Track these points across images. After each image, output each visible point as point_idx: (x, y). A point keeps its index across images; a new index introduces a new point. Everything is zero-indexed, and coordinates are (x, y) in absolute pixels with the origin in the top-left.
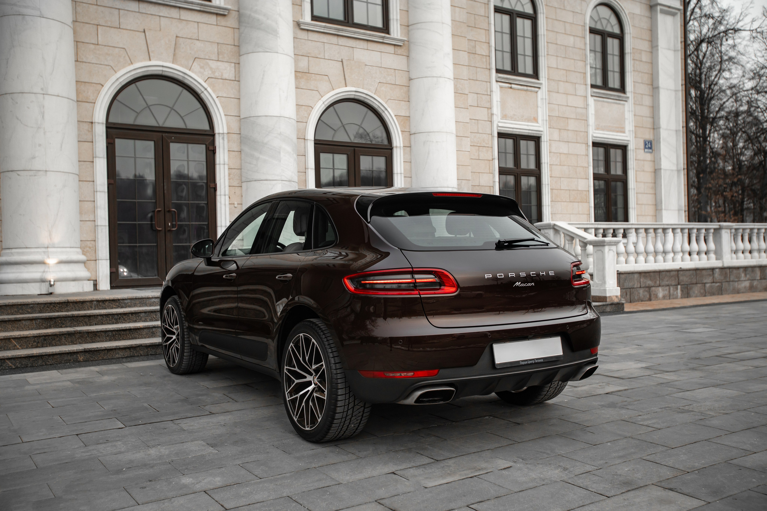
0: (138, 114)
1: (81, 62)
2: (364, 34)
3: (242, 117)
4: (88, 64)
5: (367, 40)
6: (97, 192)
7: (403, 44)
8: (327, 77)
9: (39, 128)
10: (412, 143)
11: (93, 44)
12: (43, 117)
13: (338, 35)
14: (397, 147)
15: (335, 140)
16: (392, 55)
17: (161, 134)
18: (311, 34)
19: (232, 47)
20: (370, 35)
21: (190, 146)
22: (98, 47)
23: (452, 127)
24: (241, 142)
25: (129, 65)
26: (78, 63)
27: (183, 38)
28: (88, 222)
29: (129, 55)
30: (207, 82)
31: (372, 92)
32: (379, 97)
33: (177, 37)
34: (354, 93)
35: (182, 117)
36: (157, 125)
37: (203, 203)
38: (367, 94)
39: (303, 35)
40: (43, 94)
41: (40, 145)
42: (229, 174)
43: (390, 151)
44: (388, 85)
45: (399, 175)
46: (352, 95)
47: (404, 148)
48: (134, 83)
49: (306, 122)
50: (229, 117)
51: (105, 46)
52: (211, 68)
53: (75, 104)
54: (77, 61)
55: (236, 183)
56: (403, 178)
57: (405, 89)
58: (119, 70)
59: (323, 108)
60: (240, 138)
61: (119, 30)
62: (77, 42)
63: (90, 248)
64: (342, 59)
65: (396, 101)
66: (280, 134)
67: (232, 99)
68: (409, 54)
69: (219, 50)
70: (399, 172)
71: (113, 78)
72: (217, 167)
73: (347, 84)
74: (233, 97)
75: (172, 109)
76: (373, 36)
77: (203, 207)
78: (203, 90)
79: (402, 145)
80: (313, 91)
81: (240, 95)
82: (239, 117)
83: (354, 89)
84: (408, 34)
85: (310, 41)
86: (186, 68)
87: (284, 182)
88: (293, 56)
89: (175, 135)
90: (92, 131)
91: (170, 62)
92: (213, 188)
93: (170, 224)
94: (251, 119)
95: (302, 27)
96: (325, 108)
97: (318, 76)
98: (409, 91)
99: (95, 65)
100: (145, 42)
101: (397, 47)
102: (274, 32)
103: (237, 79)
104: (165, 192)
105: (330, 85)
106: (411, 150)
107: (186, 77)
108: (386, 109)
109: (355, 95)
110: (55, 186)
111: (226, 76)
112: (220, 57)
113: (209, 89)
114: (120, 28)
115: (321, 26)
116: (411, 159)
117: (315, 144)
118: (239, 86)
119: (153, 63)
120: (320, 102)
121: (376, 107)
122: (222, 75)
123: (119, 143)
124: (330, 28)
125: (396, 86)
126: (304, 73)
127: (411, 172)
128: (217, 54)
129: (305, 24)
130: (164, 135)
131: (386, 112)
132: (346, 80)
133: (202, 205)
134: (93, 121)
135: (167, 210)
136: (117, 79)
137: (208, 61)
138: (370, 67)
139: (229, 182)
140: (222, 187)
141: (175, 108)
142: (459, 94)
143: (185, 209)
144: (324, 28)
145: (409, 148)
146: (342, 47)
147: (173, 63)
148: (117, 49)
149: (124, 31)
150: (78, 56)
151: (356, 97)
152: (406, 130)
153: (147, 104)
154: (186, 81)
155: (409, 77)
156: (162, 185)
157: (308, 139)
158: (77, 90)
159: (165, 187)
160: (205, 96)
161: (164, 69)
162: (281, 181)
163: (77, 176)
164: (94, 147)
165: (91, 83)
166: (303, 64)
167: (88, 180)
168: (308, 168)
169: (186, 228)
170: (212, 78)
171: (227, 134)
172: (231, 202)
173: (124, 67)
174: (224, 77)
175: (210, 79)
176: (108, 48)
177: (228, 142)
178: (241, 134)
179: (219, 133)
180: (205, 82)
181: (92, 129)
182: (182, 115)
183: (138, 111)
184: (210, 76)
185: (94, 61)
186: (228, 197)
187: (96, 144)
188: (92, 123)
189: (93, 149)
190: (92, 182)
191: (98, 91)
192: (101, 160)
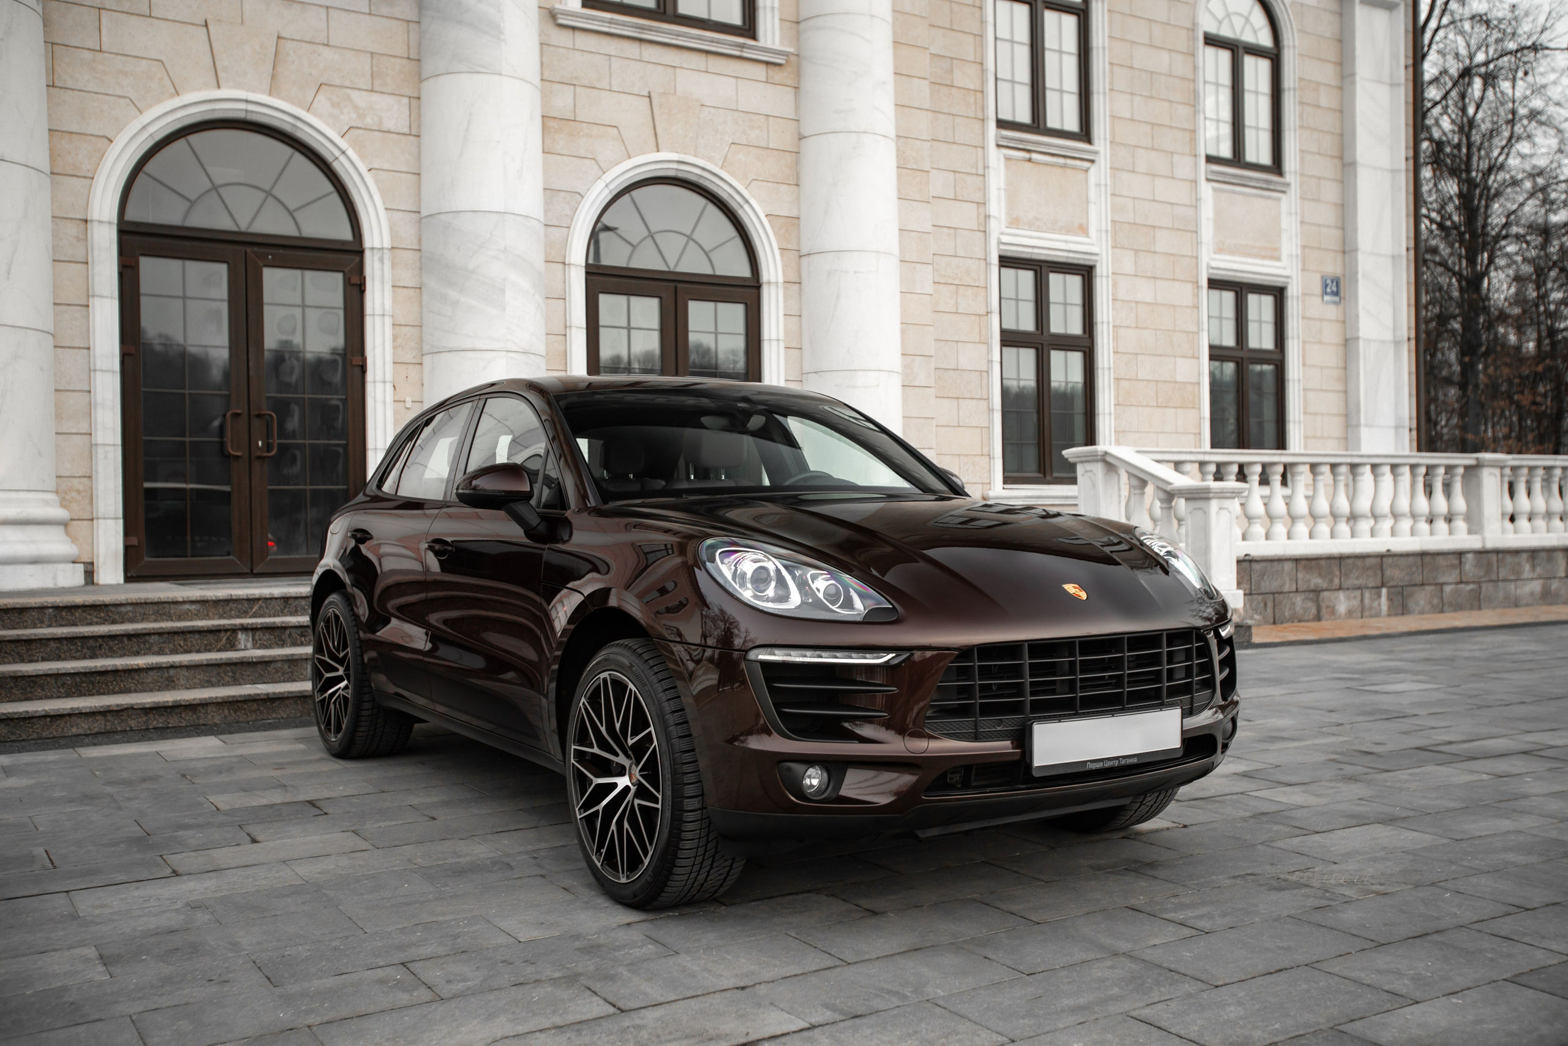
0: (192, 203)
1: (60, 88)
2: (699, 38)
3: (424, 214)
4: (76, 92)
5: (707, 52)
6: (95, 370)
7: (787, 61)
8: (615, 129)
10: (804, 275)
13: (641, 40)
14: (769, 283)
15: (632, 265)
16: (761, 84)
17: (242, 248)
18: (580, 37)
19: (405, 61)
20: (712, 41)
21: (309, 274)
22: (101, 55)
23: (891, 241)
24: (421, 269)
25: (172, 96)
26: (52, 90)
27: (293, 40)
28: (75, 437)
29: (171, 74)
30: (347, 136)
31: (716, 165)
32: (732, 174)
33: (279, 37)
34: (675, 166)
35: (291, 213)
36: (235, 229)
37: (335, 400)
38: (703, 169)
39: (563, 38)
42: (395, 338)
43: (754, 291)
44: (751, 149)
45: (774, 344)
46: (671, 170)
47: (786, 285)
48: (184, 136)
49: (569, 227)
50: (396, 215)
51: (117, 54)
52: (356, 108)
53: (47, 180)
54: (51, 86)
55: (408, 358)
56: (782, 350)
57: (789, 158)
58: (150, 106)
59: (606, 196)
60: (421, 258)
61: (150, 20)
62: (54, 44)
63: (79, 492)
64: (649, 93)
65: (770, 184)
66: (505, 250)
67: (403, 175)
68: (799, 83)
69: (375, 69)
70: (774, 336)
71: (135, 126)
72: (369, 322)
73: (660, 147)
74: (404, 169)
75: (269, 193)
76: (718, 42)
77: (337, 407)
78: (337, 153)
79: (781, 280)
80: (585, 160)
81: (420, 167)
82: (418, 214)
83: (675, 156)
84: (798, 40)
85: (579, 53)
86: (300, 104)
87: (511, 355)
88: (538, 82)
89: (274, 251)
90: (86, 239)
91: (263, 92)
92: (359, 365)
93: (260, 443)
94: (442, 217)
95: (561, 21)
96: (610, 197)
97: (596, 129)
98: (797, 162)
99: (94, 95)
100: (207, 48)
101: (772, 67)
102: (494, 30)
103: (414, 132)
104: (251, 373)
105: (623, 148)
106: (800, 289)
107: (299, 124)
108: (747, 202)
109: (677, 169)
111: (389, 124)
112: (377, 82)
113: (351, 152)
114: (150, 16)
115: (603, 20)
116: (800, 309)
117: (587, 273)
118: (419, 147)
119: (224, 93)
120: (600, 185)
121: (725, 196)
122: (382, 123)
123: (148, 266)
124: (624, 24)
125: (769, 151)
126: (563, 122)
127: (801, 335)
128: (369, 77)
129: (568, 15)
130: (248, 250)
131: (746, 207)
132: (658, 137)
133: (334, 402)
134: (89, 218)
135: (254, 412)
136: (144, 127)
137: (348, 91)
138: (711, 109)
139: (394, 354)
140: (379, 363)
141: (275, 192)
142: (910, 172)
143: (296, 410)
144: (610, 23)
145: (798, 285)
146: (650, 66)
147: (270, 95)
148: (142, 61)
149: (162, 23)
150: (56, 76)
151: (680, 175)
152: (790, 246)
153: (213, 184)
154: (300, 135)
155: (799, 134)
156: (244, 358)
157: (572, 262)
158: (51, 150)
159: (251, 364)
160: (341, 166)
161: (251, 107)
163: (51, 337)
164: (90, 273)
165: (86, 135)
166: (563, 101)
167: (77, 345)
168: (570, 327)
169: (297, 453)
170: (357, 128)
171: (389, 249)
172: (397, 399)
173: (159, 101)
174: (385, 127)
175: (351, 131)
176: (124, 58)
177: (393, 268)
178: (421, 250)
179: (372, 248)
180: (342, 137)
181: (87, 234)
182: (290, 208)
183: (192, 197)
184: (354, 124)
185: (91, 87)
186: (392, 385)
187: (95, 268)
188: (87, 221)
189: (87, 278)
190: (85, 351)
191: (101, 152)
192: (107, 302)
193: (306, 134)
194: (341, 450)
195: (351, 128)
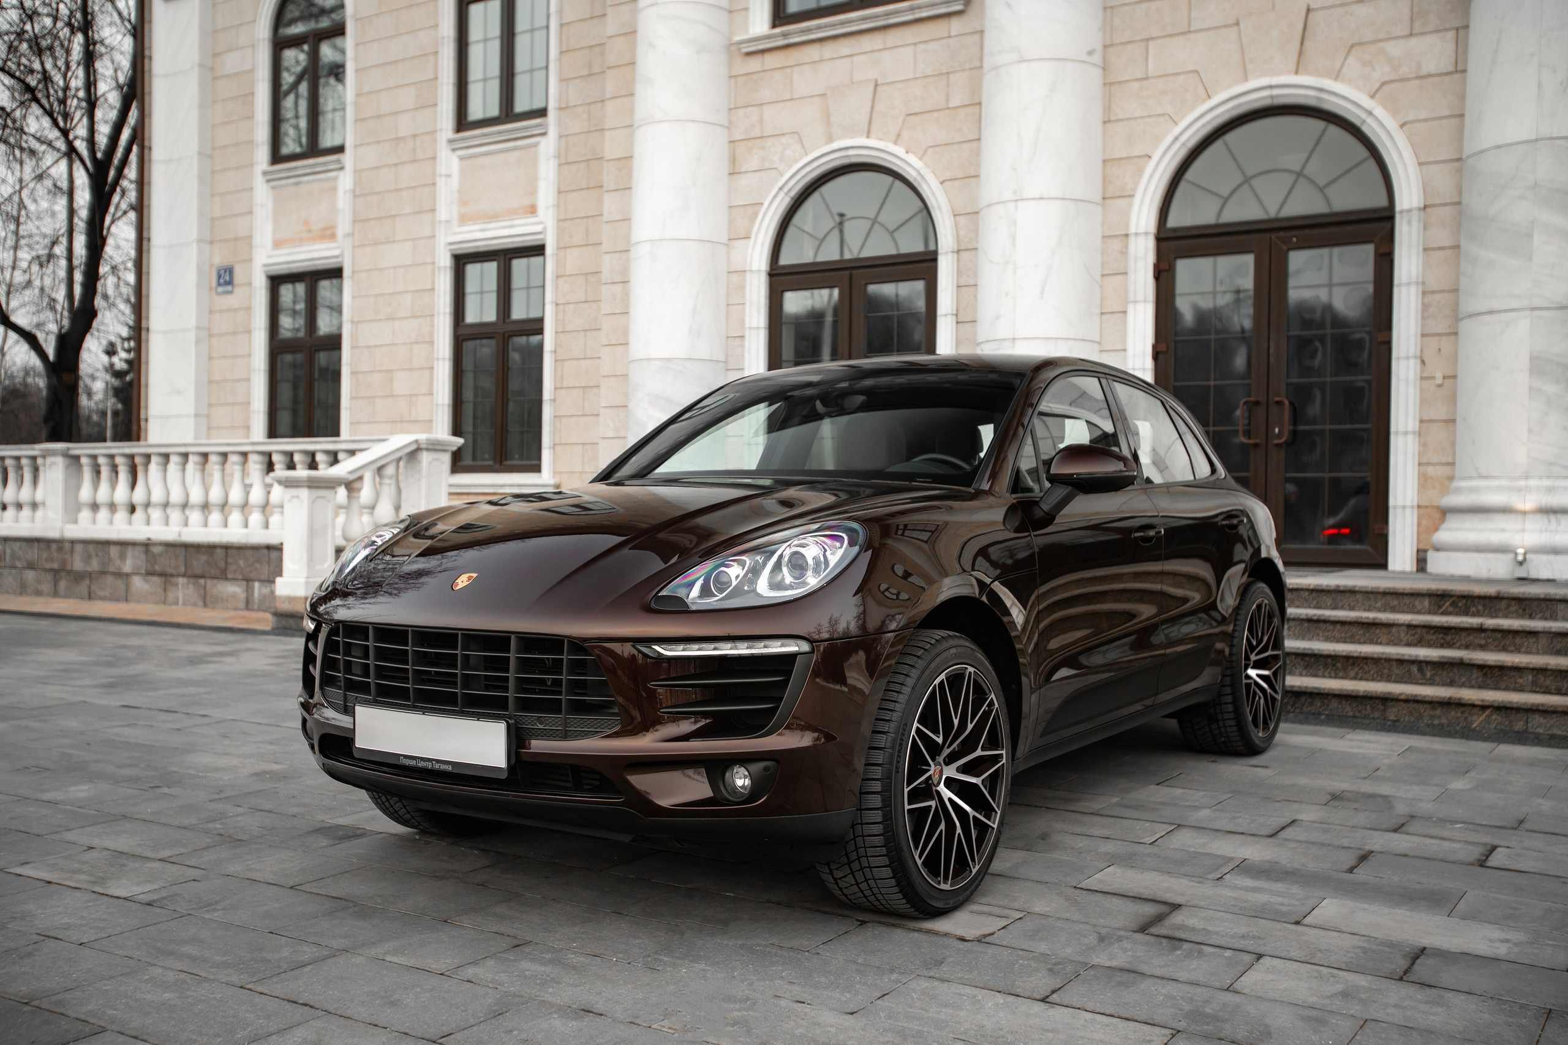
0: (1226, 200)
1: (1114, 121)
4: (1126, 122)
9: (1007, 262)
12: (1014, 240)
17: (1267, 235)
21: (1337, 251)
22: (1147, 82)
24: (1457, 225)
25: (1204, 101)
26: (1108, 125)
27: (1324, 8)
29: (1204, 81)
30: (1378, 96)
33: (1308, 10)
35: (1321, 189)
36: (1264, 217)
37: (1360, 380)
40: (1016, 200)
41: (1007, 294)
42: (1425, 307)
48: (1219, 136)
50: (1433, 168)
51: (1160, 76)
52: (1390, 59)
53: (1099, 207)
54: (1107, 122)
55: (1440, 328)
58: (1183, 117)
60: (1458, 212)
61: (1189, 36)
62: (1111, 84)
66: (1534, 186)
67: (1443, 121)
69: (1416, 9)
71: (1169, 139)
72: (1398, 292)
74: (1446, 113)
75: (1300, 174)
77: (1363, 388)
78: (1364, 116)
81: (1463, 107)
82: (1459, 162)
86: (1328, 75)
87: (1538, 313)
89: (1300, 232)
90: (1126, 252)
91: (1289, 73)
92: (1385, 342)
93: (1277, 430)
99: (1140, 120)
100: (1238, 47)
103: (1459, 68)
104: (1272, 359)
107: (1325, 96)
111: (1429, 67)
112: (1417, 24)
113: (1379, 112)
114: (1190, 32)
118: (1464, 83)
119: (1252, 84)
122: (1420, 67)
123: (1184, 267)
128: (1407, 21)
130: (1273, 236)
133: (1359, 384)
134: (1128, 233)
135: (1273, 399)
136: (1176, 139)
137: (1382, 44)
139: (1422, 325)
140: (1406, 338)
141: (1306, 171)
143: (1317, 395)
147: (1297, 74)
148: (1182, 77)
149: (1198, 35)
150: (1111, 112)
153: (1245, 176)
154: (1326, 106)
156: (1266, 345)
158: (1104, 179)
159: (1272, 350)
160: (1370, 128)
161: (1275, 92)
162: (1528, 312)
164: (1127, 282)
165: (1131, 158)
170: (1391, 82)
171: (1419, 209)
172: (1425, 375)
173: (1192, 109)
174: (1424, 71)
175: (1385, 87)
176: (1164, 79)
177: (1425, 228)
178: (1459, 203)
179: (1401, 212)
180: (1372, 97)
181: (1126, 247)
182: (1321, 183)
183: (1225, 194)
184: (1386, 79)
185: (1138, 114)
186: (1419, 361)
187: (1131, 277)
188: (1127, 235)
189: (1125, 287)
190: (1122, 353)
191: (1141, 171)
192: (1140, 307)
193: (1331, 104)
194: (1365, 435)
195: (1384, 84)
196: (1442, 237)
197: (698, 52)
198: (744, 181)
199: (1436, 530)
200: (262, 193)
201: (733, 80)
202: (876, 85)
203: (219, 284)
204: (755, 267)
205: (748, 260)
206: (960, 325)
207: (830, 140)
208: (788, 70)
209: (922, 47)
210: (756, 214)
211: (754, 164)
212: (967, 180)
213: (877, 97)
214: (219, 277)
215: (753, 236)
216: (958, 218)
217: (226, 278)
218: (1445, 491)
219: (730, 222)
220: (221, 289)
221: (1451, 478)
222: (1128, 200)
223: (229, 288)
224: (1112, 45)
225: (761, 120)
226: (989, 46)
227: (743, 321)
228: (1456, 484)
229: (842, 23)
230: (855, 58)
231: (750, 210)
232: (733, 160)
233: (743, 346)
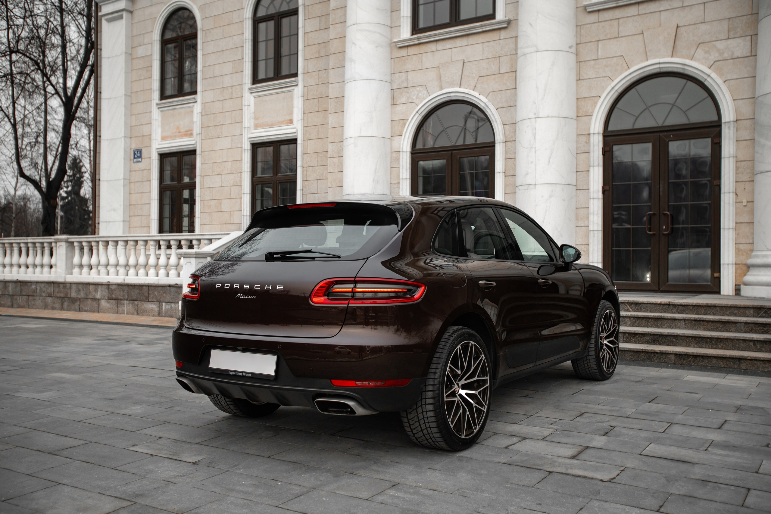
1: (582, 80)
4: (588, 80)
6: (590, 199)
9: (532, 148)
11: (593, 60)
12: (535, 137)
17: (658, 134)
21: (692, 141)
22: (598, 61)
24: (753, 129)
25: (626, 70)
26: (579, 81)
27: (685, 26)
28: (583, 227)
29: (627, 61)
30: (712, 68)
33: (677, 27)
35: (684, 112)
36: (656, 125)
37: (705, 203)
40: (536, 118)
41: (532, 163)
42: (737, 168)
48: (634, 87)
50: (739, 102)
51: (604, 58)
52: (718, 50)
53: (575, 121)
55: (745, 178)
58: (616, 78)
60: (754, 123)
61: (619, 39)
62: (580, 62)
67: (745, 79)
69: (731, 26)
71: (609, 88)
72: (723, 161)
74: (746, 76)
75: (674, 105)
77: (706, 207)
78: (706, 77)
81: (755, 73)
82: (754, 99)
86: (687, 57)
89: (674, 133)
90: (589, 142)
91: (668, 57)
92: (717, 185)
93: (664, 227)
99: (594, 79)
100: (643, 43)
103: (753, 54)
104: (661, 194)
107: (686, 67)
110: (542, 197)
111: (738, 54)
112: (731, 33)
113: (713, 75)
114: (618, 37)
118: (756, 61)
119: (650, 62)
122: (733, 54)
123: (618, 149)
128: (727, 32)
130: (661, 135)
133: (705, 205)
135: (662, 212)
136: (613, 88)
137: (714, 43)
139: (736, 177)
140: (727, 183)
143: (684, 210)
147: (672, 57)
148: (615, 59)
149: (623, 38)
150: (580, 75)
153: (647, 106)
154: (687, 73)
156: (658, 186)
158: (577, 107)
159: (661, 189)
160: (709, 83)
161: (662, 66)
164: (589, 156)
165: (590, 97)
167: (584, 188)
169: (684, 232)
170: (719, 61)
171: (734, 122)
172: (738, 201)
173: (621, 74)
174: (736, 55)
176: (607, 59)
177: (737, 131)
178: (754, 118)
179: (725, 123)
180: (710, 68)
181: (589, 140)
182: (684, 110)
183: (637, 115)
184: (717, 59)
185: (594, 76)
186: (735, 194)
187: (592, 154)
188: (589, 134)
189: (588, 159)
190: (588, 190)
191: (596, 103)
192: (596, 168)
193: (690, 71)
194: (708, 230)
195: (715, 62)
196: (745, 134)
197: (376, 47)
198: (399, 108)
199: (745, 275)
200: (156, 114)
201: (393, 60)
202: (464, 62)
203: (135, 158)
204: (405, 150)
205: (401, 146)
206: (506, 177)
207: (441, 89)
208: (420, 55)
209: (486, 44)
210: (405, 124)
211: (404, 100)
212: (509, 108)
213: (464, 68)
214: (135, 154)
215: (403, 135)
216: (505, 126)
217: (138, 155)
218: (749, 256)
219: (392, 128)
220: (135, 160)
221: (752, 250)
222: (589, 117)
223: (140, 160)
224: (580, 44)
225: (407, 79)
226: (521, 44)
227: (399, 175)
228: (754, 253)
229: (447, 33)
230: (453, 49)
231: (401, 122)
232: (393, 98)
233: (399, 187)
